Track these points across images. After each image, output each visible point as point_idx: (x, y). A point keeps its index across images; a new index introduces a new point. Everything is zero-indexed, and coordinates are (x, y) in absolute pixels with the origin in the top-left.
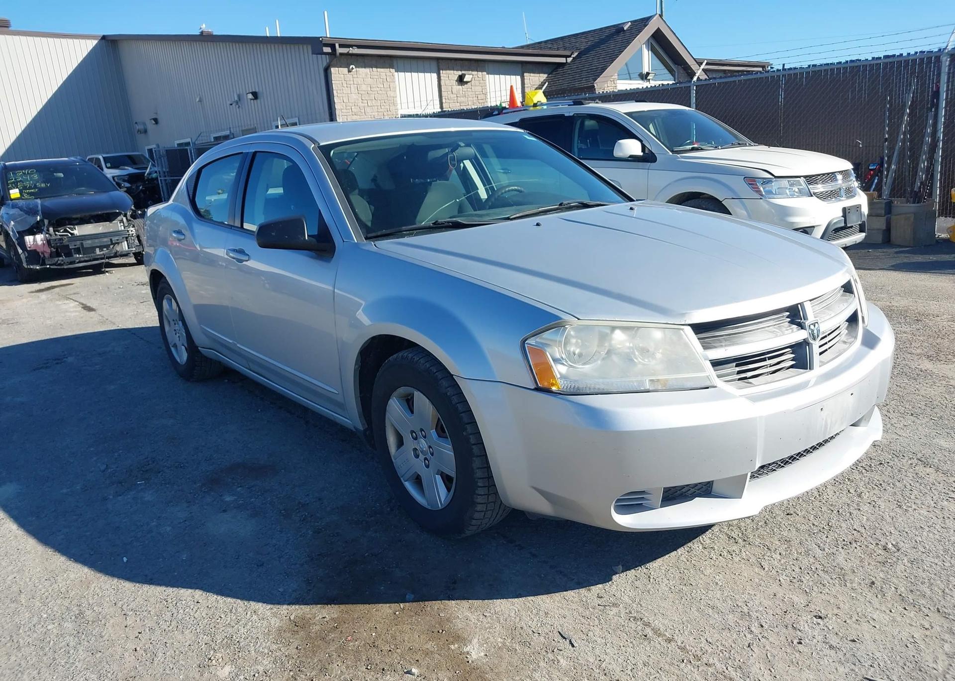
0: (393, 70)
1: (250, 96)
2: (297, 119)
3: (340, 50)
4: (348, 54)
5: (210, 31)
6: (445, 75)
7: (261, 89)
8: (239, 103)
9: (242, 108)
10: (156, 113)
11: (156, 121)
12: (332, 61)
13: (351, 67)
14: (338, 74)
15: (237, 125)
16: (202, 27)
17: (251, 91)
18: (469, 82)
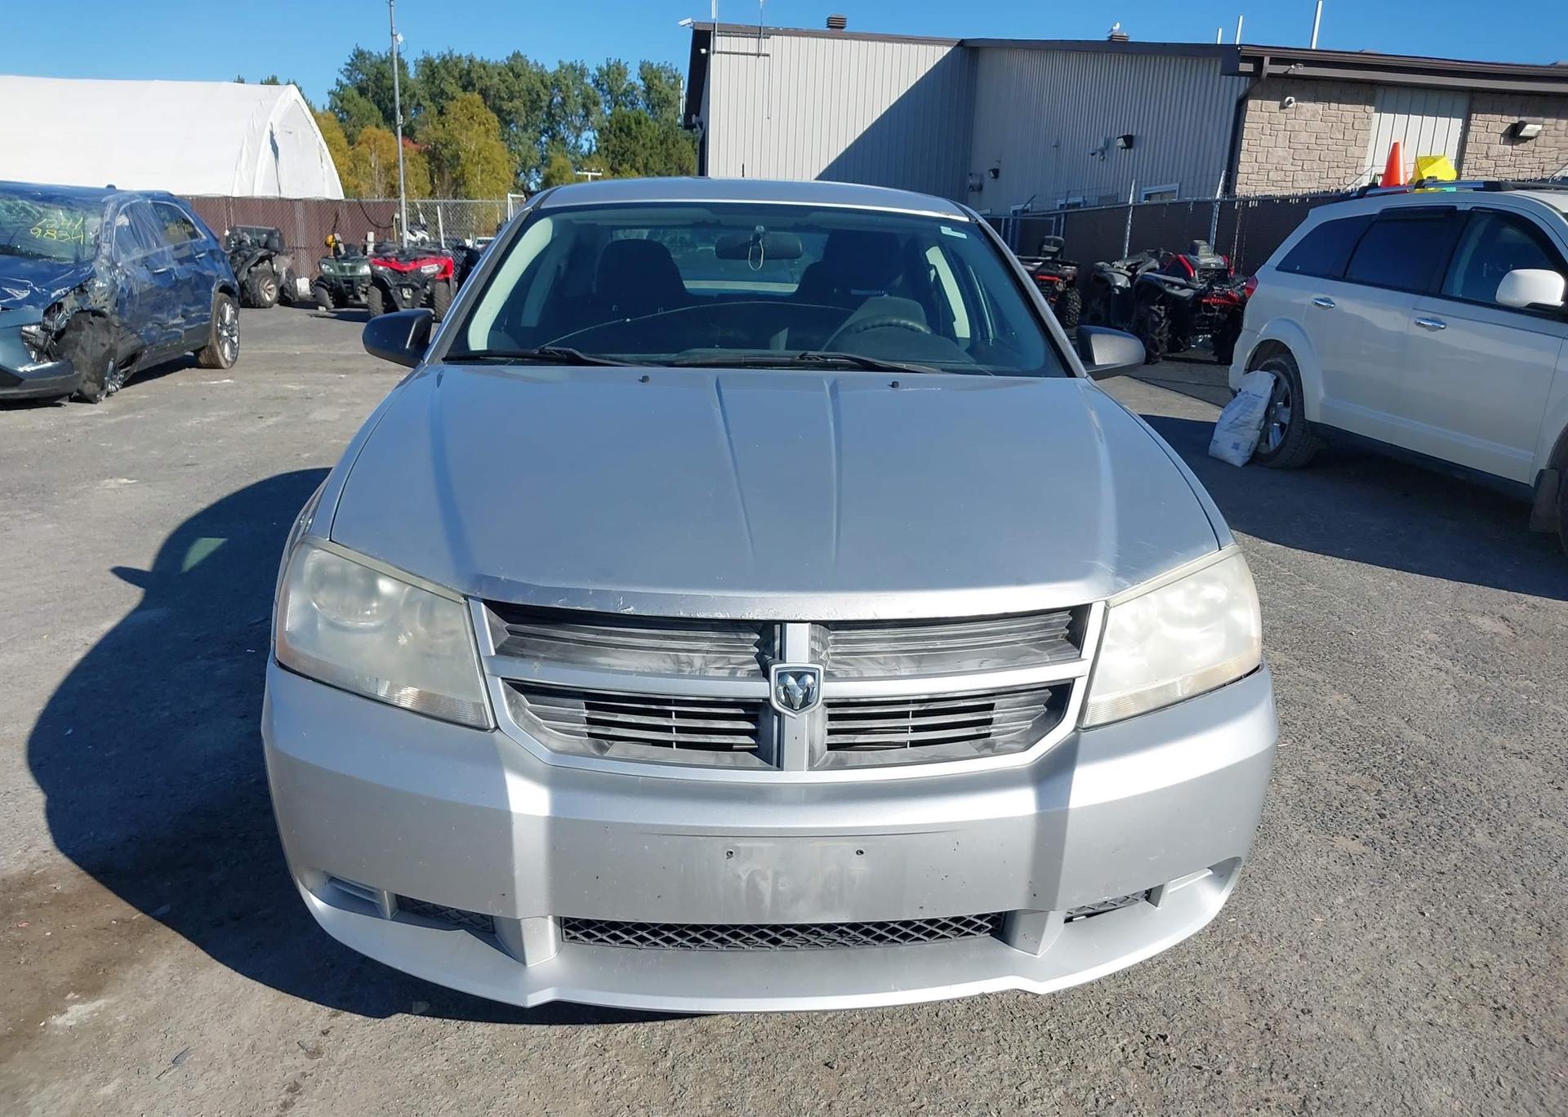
0: (1370, 109)
1: (1121, 142)
2: (1178, 185)
3: (1269, 68)
4: (1286, 76)
5: (1125, 34)
6: (1480, 123)
7: (1139, 134)
8: (1106, 152)
9: (1108, 160)
10: (999, 162)
11: (996, 172)
12: (1252, 87)
13: (1288, 99)
14: (1260, 112)
15: (1095, 187)
16: (1114, 28)
17: (1121, 135)
18: (1531, 138)
